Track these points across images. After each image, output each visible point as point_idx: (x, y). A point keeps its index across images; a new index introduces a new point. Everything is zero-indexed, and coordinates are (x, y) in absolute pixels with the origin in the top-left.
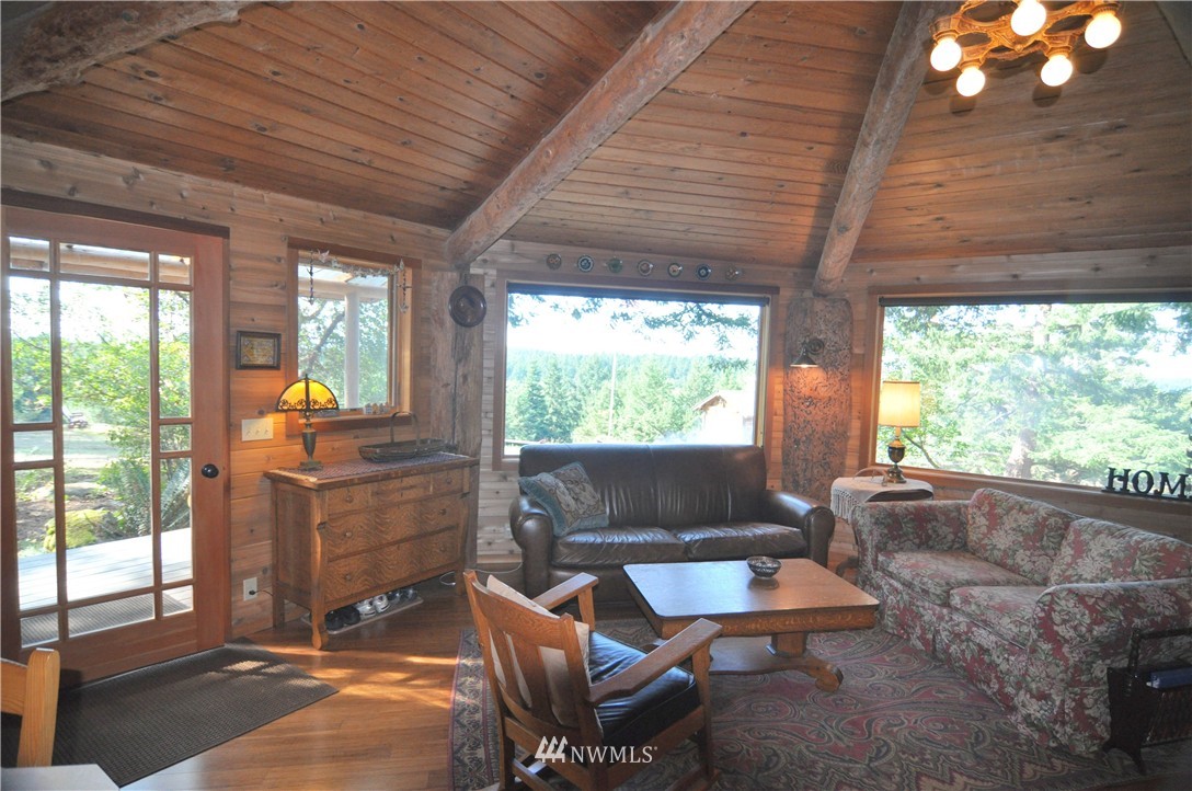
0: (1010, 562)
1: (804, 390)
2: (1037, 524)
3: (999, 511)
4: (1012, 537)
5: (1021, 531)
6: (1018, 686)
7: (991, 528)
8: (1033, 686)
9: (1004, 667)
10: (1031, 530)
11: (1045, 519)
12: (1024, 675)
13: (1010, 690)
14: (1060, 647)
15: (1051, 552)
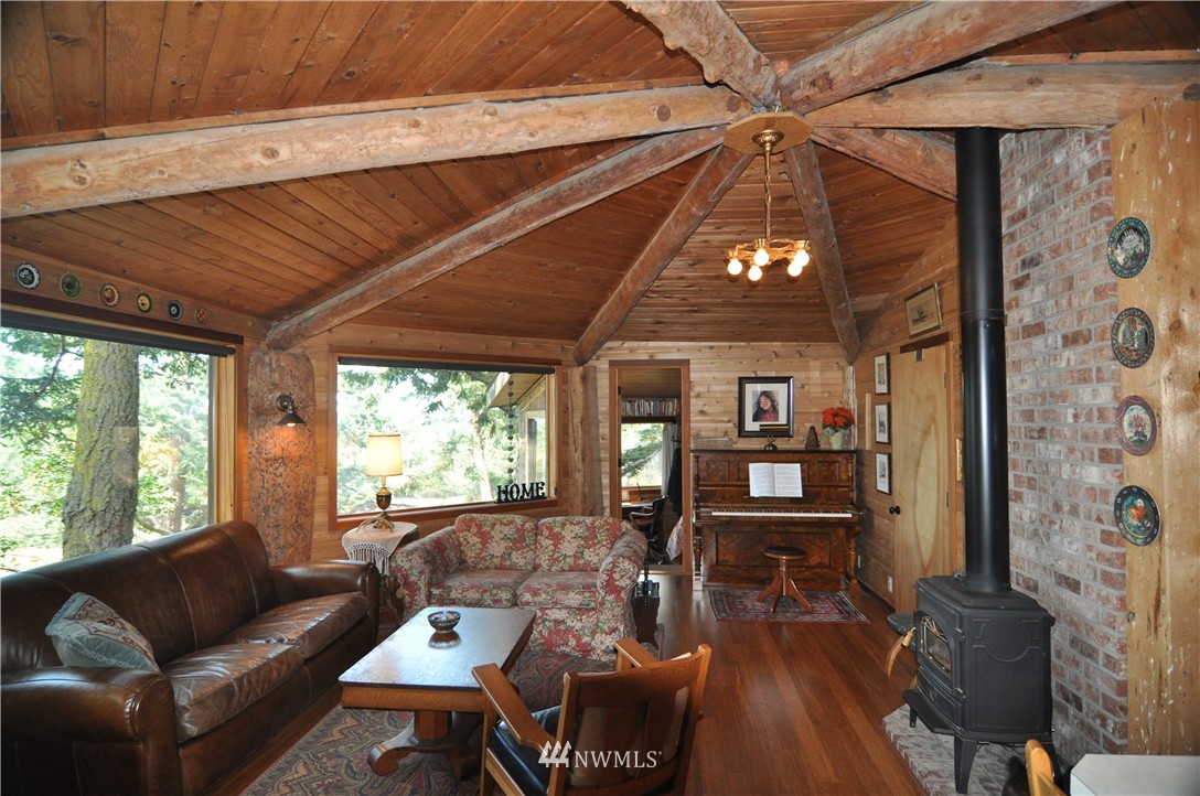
0: (508, 563)
1: (273, 451)
2: (518, 531)
3: (485, 529)
4: (503, 545)
5: (509, 538)
6: (594, 633)
7: (484, 543)
8: (605, 627)
9: (578, 626)
10: (516, 536)
11: (523, 526)
12: (596, 624)
13: (586, 639)
14: (619, 595)
15: (533, 547)
